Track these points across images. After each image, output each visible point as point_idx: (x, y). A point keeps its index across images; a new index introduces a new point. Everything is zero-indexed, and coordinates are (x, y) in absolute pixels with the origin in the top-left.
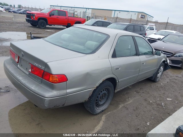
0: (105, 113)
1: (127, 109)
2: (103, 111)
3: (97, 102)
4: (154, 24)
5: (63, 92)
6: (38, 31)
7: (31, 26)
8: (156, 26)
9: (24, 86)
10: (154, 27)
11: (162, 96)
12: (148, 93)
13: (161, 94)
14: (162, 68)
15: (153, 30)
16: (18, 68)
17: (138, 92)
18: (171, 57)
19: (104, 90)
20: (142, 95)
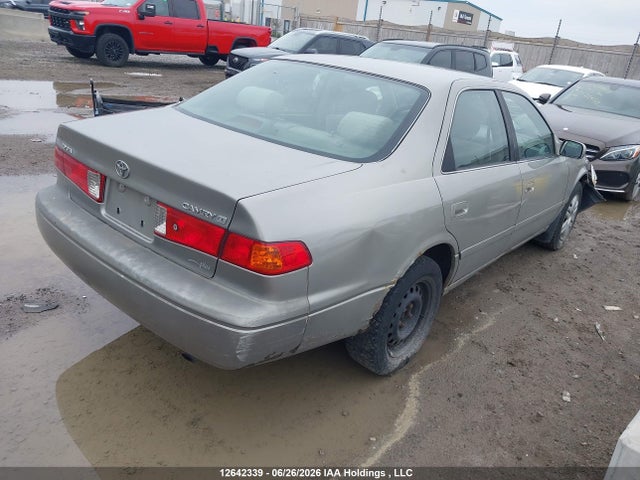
0: (414, 370)
1: (486, 350)
2: (407, 361)
3: (391, 331)
4: (510, 46)
5: (297, 304)
6: (103, 78)
7: (70, 59)
8: (518, 52)
9: (145, 290)
10: (514, 55)
11: (586, 297)
12: (540, 290)
13: (581, 290)
14: (575, 201)
15: (511, 64)
16: (105, 222)
17: (507, 290)
18: (594, 159)
19: (415, 288)
20: (520, 299)
